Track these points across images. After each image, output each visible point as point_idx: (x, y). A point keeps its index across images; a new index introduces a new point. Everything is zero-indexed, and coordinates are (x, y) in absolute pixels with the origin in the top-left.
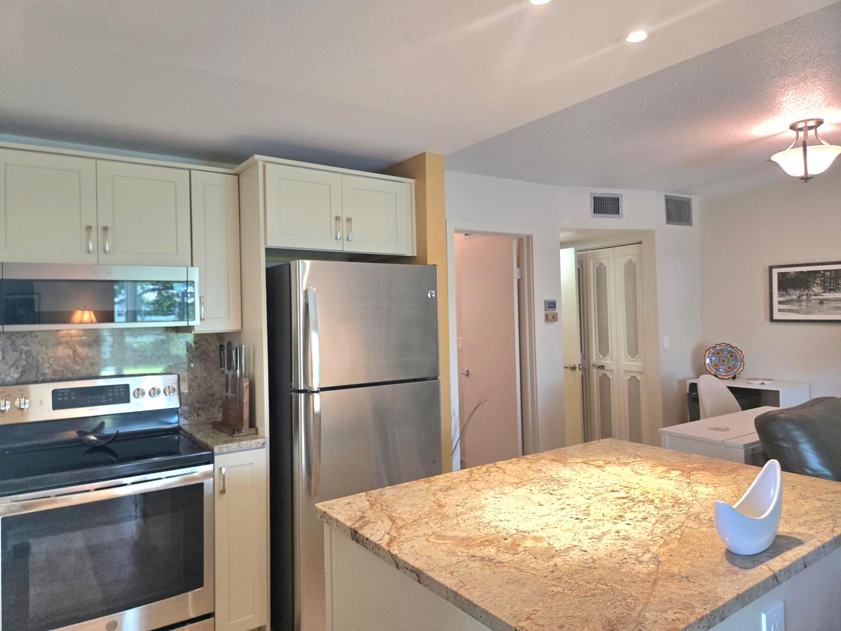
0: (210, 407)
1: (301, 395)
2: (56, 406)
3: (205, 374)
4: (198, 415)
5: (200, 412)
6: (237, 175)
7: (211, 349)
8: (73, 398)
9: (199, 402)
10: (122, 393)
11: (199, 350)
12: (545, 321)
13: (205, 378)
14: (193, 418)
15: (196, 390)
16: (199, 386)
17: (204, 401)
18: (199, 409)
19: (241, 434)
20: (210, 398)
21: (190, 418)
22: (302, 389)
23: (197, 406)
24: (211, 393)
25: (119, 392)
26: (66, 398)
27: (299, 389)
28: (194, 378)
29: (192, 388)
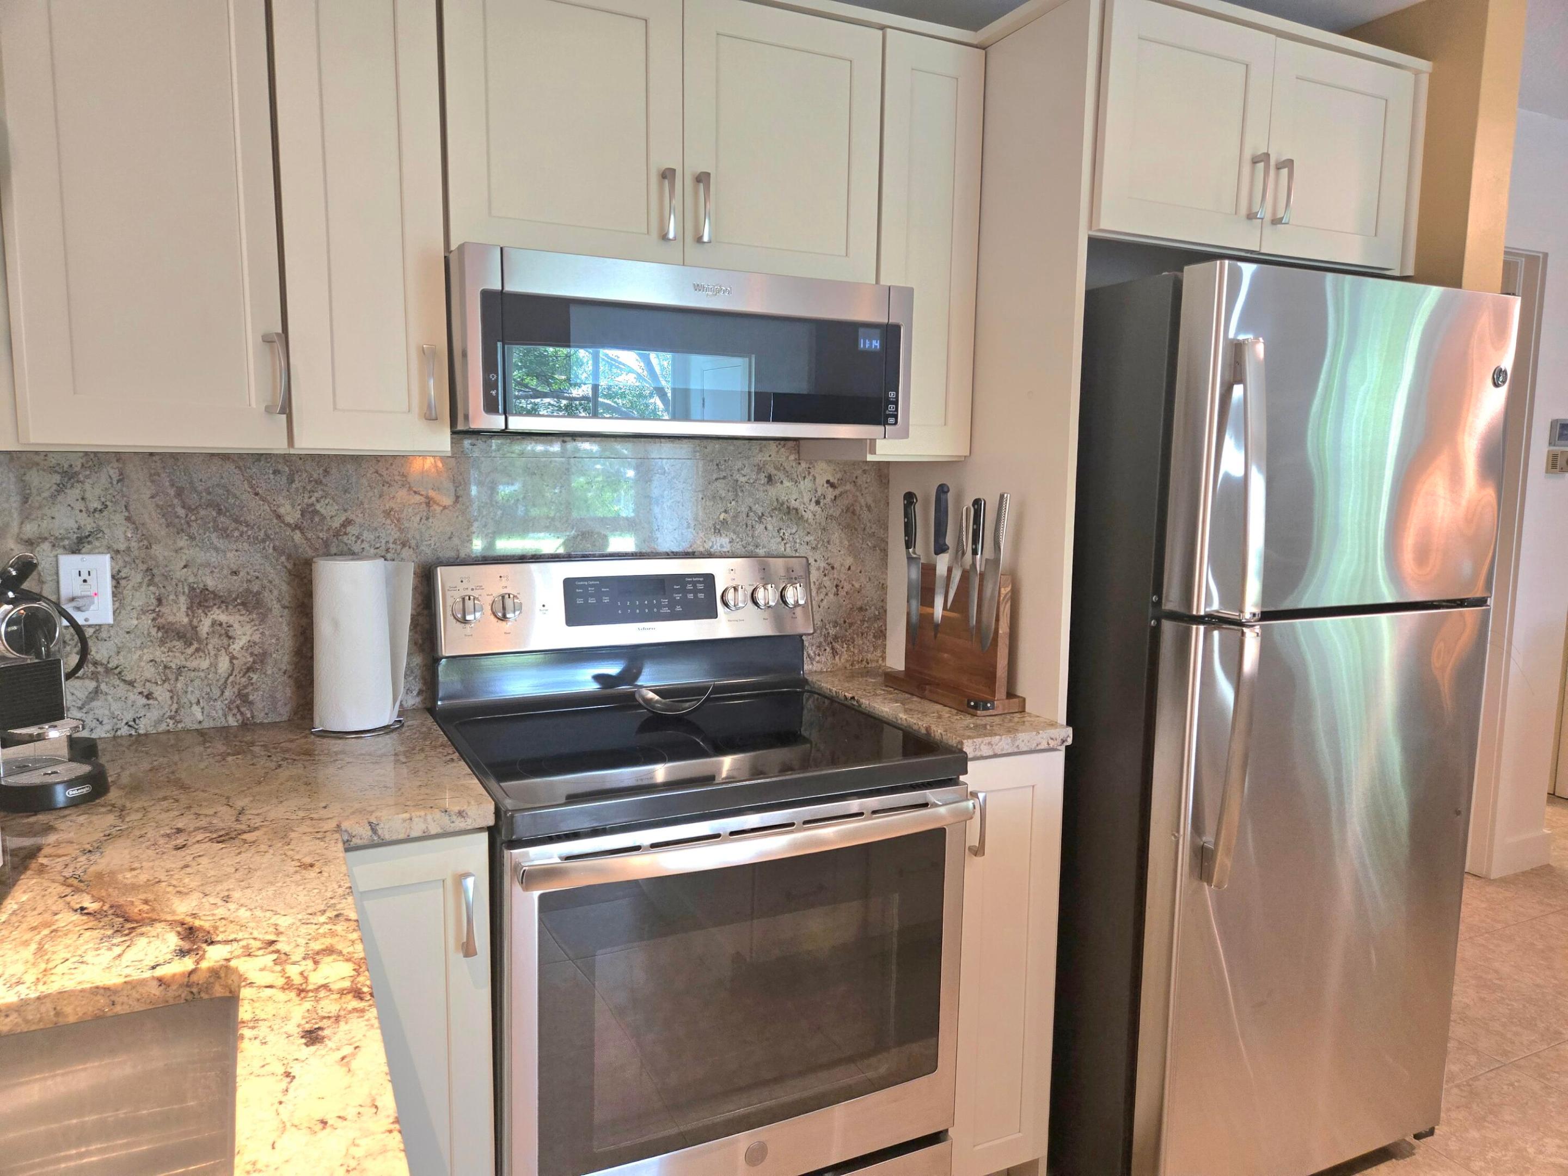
0: (858, 635)
1: (1197, 629)
2: (574, 616)
3: (849, 561)
4: (834, 652)
5: (837, 646)
6: (983, 47)
7: (863, 502)
8: (606, 600)
9: (836, 624)
10: (701, 596)
11: (838, 502)
12: (1547, 472)
13: (849, 568)
14: (823, 659)
15: (831, 596)
16: (837, 586)
17: (845, 622)
18: (836, 638)
19: (991, 712)
20: (858, 617)
21: (818, 658)
22: (1202, 613)
23: (832, 631)
24: (859, 604)
25: (695, 591)
26: (592, 601)
27: (1194, 613)
28: (829, 568)
29: (824, 590)
